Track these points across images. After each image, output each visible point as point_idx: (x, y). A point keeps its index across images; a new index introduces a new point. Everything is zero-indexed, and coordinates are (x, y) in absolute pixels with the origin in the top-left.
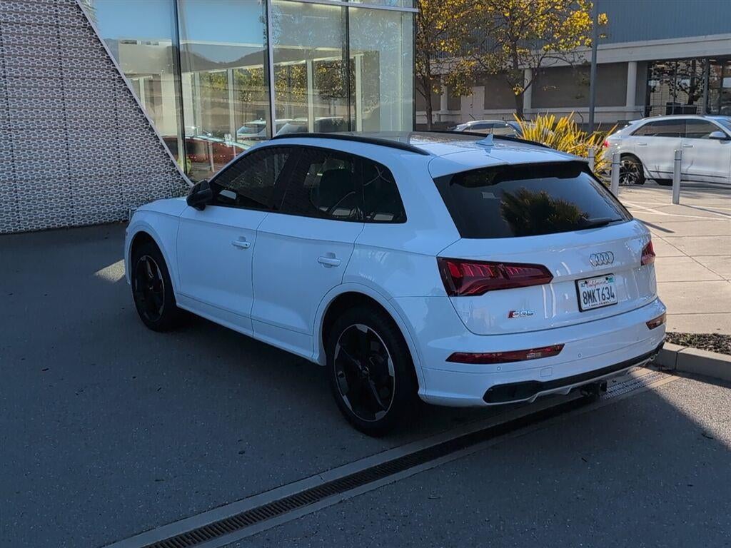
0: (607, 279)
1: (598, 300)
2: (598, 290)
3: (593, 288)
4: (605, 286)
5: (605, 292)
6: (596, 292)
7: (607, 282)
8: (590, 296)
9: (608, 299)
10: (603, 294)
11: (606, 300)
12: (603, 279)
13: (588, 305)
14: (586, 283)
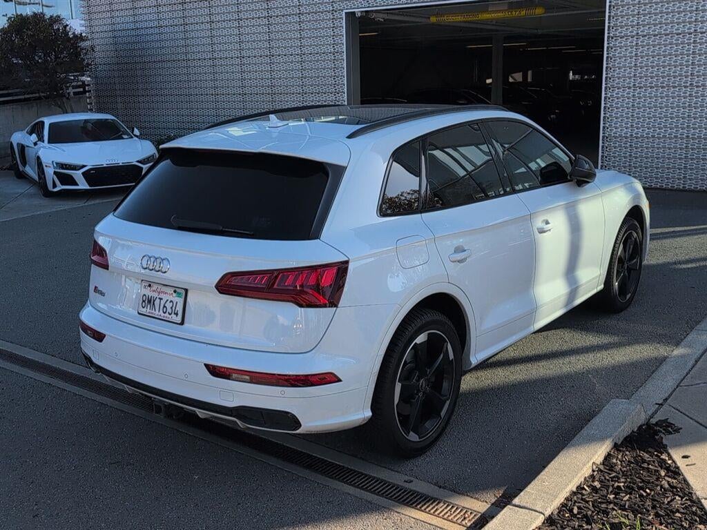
0: (175, 292)
1: (157, 309)
2: (161, 299)
3: (155, 295)
4: (171, 298)
5: (169, 305)
6: (158, 301)
7: (174, 295)
8: (149, 302)
9: (170, 314)
10: (164, 306)
11: (167, 315)
12: (171, 291)
13: (145, 310)
14: (150, 286)
